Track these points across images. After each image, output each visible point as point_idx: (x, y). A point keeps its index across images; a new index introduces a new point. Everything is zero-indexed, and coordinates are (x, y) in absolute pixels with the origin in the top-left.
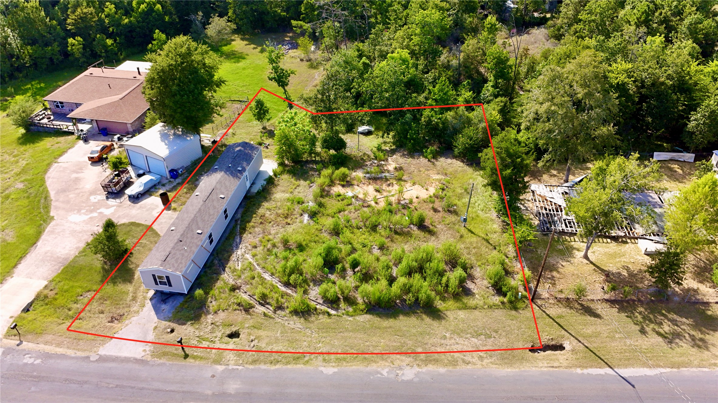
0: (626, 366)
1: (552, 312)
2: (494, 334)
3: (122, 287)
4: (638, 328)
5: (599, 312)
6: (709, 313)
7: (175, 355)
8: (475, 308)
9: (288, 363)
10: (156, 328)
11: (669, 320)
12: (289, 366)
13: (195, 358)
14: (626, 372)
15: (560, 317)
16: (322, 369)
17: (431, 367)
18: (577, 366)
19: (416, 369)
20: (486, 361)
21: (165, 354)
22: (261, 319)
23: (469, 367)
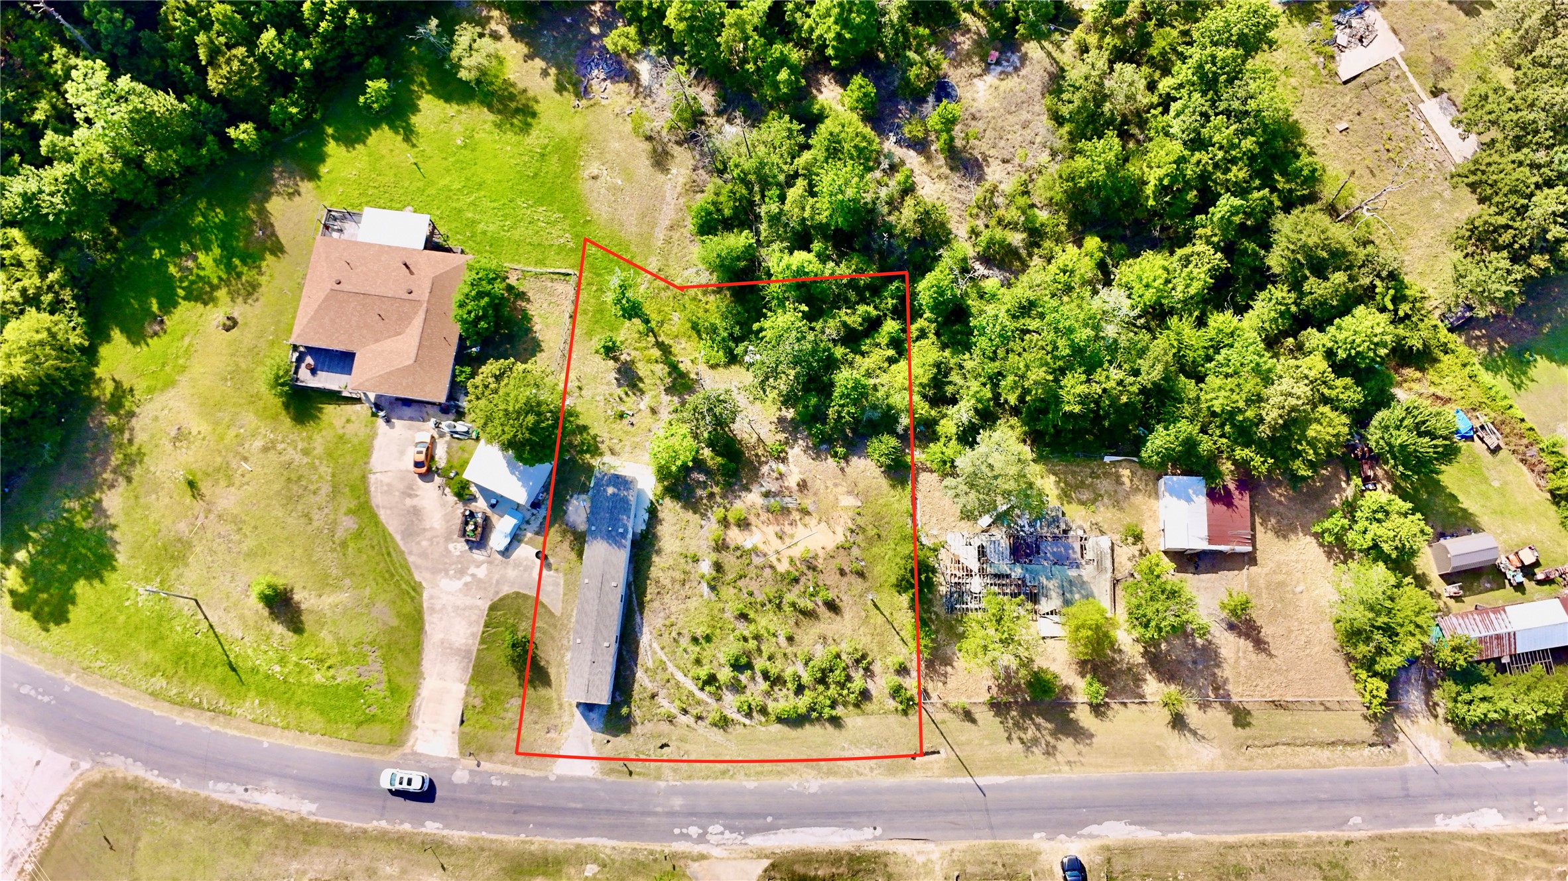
0: (984, 775)
1: (938, 717)
2: (885, 743)
3: (543, 691)
4: (1006, 735)
5: (977, 716)
6: (1072, 715)
7: (619, 772)
8: (872, 714)
9: (716, 778)
10: (593, 741)
11: (1034, 724)
12: (718, 781)
13: (639, 774)
14: (981, 781)
15: (944, 722)
16: (745, 783)
17: (832, 780)
18: (945, 776)
19: (820, 782)
20: (875, 772)
21: (612, 771)
22: (685, 731)
23: (862, 778)
